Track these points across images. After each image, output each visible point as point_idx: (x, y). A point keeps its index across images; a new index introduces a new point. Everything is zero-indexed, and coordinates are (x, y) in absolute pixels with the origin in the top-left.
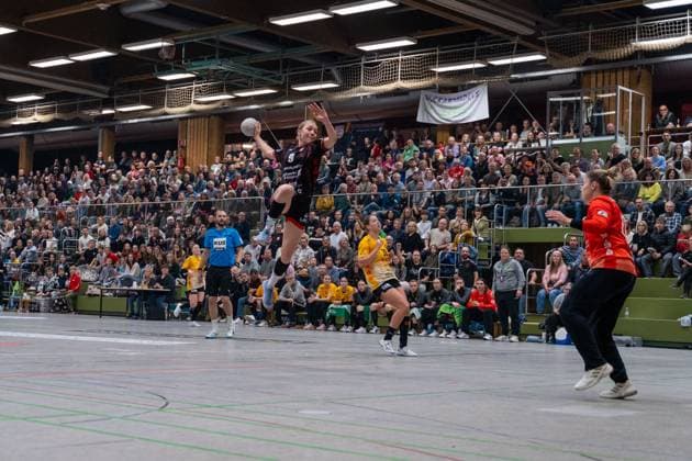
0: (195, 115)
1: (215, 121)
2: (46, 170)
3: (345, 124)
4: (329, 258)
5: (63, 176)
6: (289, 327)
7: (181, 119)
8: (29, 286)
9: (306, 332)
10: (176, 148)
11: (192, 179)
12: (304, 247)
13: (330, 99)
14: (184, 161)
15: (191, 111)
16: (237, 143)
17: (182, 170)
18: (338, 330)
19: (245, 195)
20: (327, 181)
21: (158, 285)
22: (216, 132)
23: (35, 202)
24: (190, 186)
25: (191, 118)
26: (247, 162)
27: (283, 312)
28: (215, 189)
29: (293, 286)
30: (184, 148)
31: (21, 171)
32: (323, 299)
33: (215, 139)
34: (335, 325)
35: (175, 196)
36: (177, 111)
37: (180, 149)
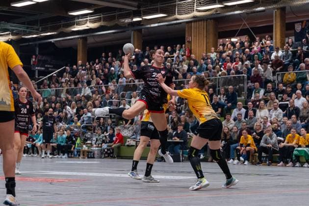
0: (196, 19)
1: (211, 22)
2: (97, 60)
3: (302, 22)
4: (294, 116)
5: (108, 64)
6: (269, 165)
7: (187, 22)
8: (87, 140)
9: (279, 169)
10: (184, 43)
11: (196, 64)
12: (276, 109)
13: (290, 5)
14: (190, 52)
15: (194, 17)
16: (226, 37)
17: (189, 58)
18: (302, 166)
19: (233, 74)
20: (291, 62)
21: (176, 138)
22: (211, 30)
23: (89, 83)
24: (195, 68)
25: (194, 21)
26: (234, 52)
27: (263, 154)
28: (213, 70)
29: (271, 136)
30: (190, 42)
31: (80, 62)
32: (290, 144)
33: (211, 37)
34: (300, 162)
35: (184, 76)
36: (184, 17)
37: (187, 43)
